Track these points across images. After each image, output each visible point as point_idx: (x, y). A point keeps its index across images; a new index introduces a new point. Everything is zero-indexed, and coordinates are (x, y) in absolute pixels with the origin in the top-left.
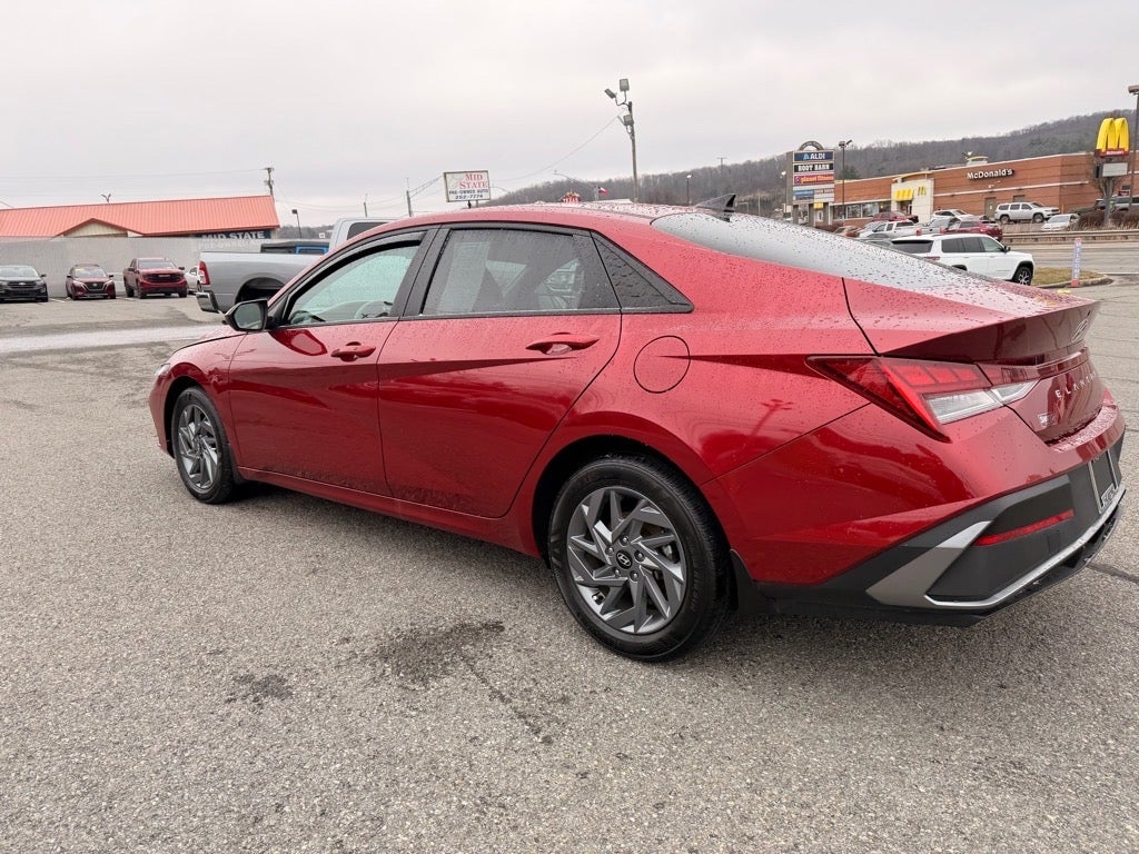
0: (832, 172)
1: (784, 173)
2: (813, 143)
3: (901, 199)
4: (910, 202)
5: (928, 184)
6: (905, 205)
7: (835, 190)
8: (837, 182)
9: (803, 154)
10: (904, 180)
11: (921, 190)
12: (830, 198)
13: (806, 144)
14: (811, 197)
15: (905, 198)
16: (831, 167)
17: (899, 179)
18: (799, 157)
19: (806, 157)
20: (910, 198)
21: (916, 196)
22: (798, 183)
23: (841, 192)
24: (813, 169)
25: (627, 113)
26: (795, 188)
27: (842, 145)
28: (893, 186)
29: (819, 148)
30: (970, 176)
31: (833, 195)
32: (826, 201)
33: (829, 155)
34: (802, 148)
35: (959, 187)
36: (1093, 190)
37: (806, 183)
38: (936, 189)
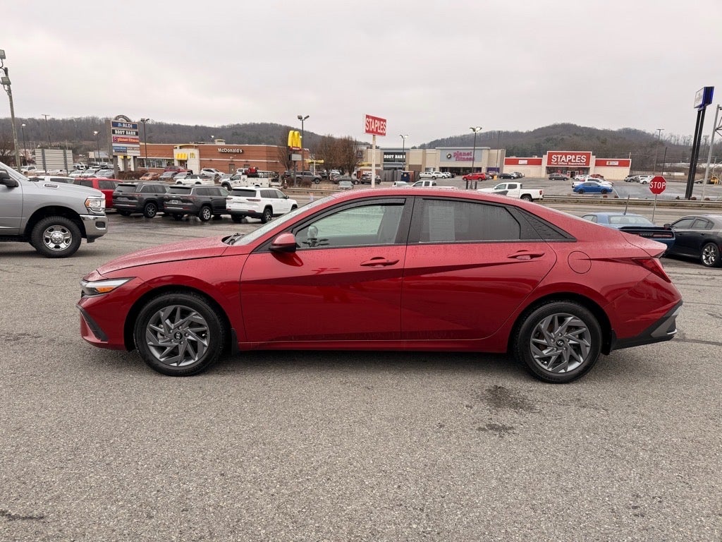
0: (137, 137)
1: (96, 132)
2: (123, 117)
3: (180, 158)
4: (186, 161)
5: (196, 152)
6: (183, 162)
7: (140, 149)
8: (141, 144)
9: (118, 123)
10: (181, 147)
11: (192, 155)
12: (137, 154)
13: (119, 117)
14: (125, 151)
15: (183, 159)
16: (137, 134)
17: (178, 147)
18: (115, 124)
19: (120, 125)
20: (186, 159)
21: (189, 158)
22: (116, 141)
23: (144, 150)
24: (125, 134)
25: (5, 76)
26: (114, 145)
27: (143, 120)
28: (175, 150)
29: (128, 120)
30: (220, 150)
31: (139, 152)
32: (135, 155)
33: (135, 126)
34: (116, 119)
35: (213, 156)
36: (282, 166)
37: (121, 142)
38: (201, 155)
